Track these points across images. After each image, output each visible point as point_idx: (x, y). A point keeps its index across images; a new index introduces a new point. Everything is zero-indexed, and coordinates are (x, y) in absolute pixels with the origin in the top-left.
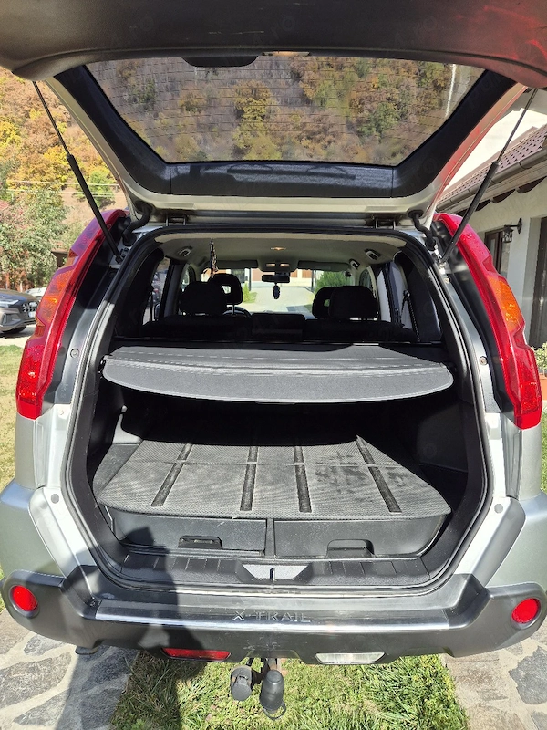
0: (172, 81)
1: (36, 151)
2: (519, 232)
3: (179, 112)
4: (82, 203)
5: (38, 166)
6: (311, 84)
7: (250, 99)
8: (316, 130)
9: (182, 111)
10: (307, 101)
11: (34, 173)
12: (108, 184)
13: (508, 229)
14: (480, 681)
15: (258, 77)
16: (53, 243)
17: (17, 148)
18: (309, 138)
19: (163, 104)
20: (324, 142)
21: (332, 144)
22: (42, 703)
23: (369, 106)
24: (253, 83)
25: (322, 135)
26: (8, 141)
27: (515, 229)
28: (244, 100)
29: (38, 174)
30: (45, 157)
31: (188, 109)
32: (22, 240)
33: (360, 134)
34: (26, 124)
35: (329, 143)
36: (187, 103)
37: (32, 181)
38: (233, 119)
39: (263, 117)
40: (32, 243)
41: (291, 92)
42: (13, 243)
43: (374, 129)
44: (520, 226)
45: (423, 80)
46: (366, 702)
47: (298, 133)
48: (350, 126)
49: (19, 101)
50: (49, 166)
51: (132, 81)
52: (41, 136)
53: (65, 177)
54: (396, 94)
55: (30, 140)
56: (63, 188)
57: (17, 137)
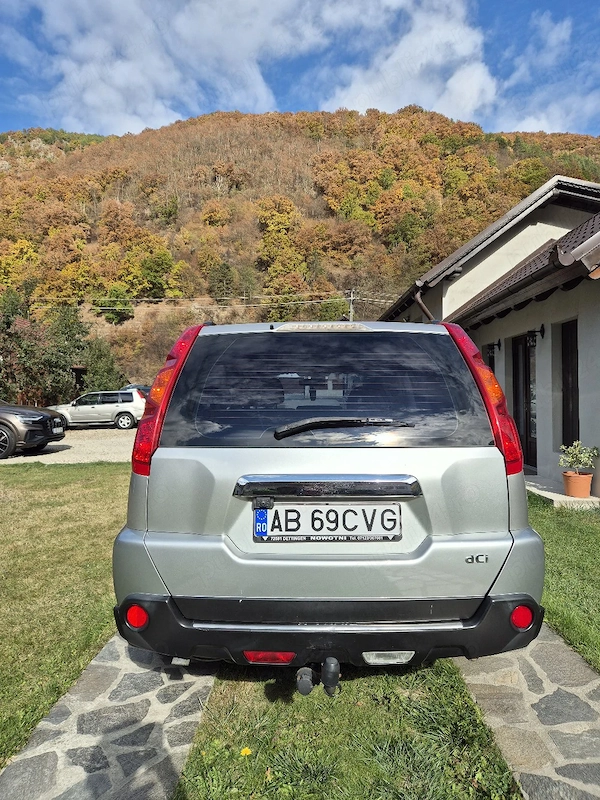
0: (195, 196)
1: (54, 268)
2: (543, 337)
3: (201, 226)
4: (99, 318)
5: (55, 283)
6: (336, 197)
7: (275, 213)
8: (341, 240)
9: (205, 225)
10: (331, 212)
11: (50, 289)
12: (127, 299)
13: (532, 334)
14: (506, 711)
15: (282, 191)
16: (76, 359)
17: (33, 265)
18: (334, 249)
19: (186, 219)
20: (350, 253)
21: (359, 254)
22: (132, 731)
23: (395, 217)
24: (277, 197)
25: (348, 246)
26: (25, 258)
27: (538, 334)
28: (267, 214)
29: (55, 291)
30: (63, 273)
31: (211, 223)
32: (43, 357)
33: (387, 244)
34: (44, 241)
35: (356, 253)
36: (210, 217)
37: (48, 297)
38: (257, 233)
39: (287, 230)
40: (54, 359)
41: (316, 205)
42: (33, 360)
43: (400, 239)
44: (542, 331)
45: (448, 191)
46: (408, 729)
47: (324, 243)
48: (376, 236)
49: (38, 220)
50: (66, 282)
51: (154, 197)
52: (59, 254)
53: (82, 292)
54: (422, 204)
55: (48, 257)
56: (80, 303)
57: (34, 255)
